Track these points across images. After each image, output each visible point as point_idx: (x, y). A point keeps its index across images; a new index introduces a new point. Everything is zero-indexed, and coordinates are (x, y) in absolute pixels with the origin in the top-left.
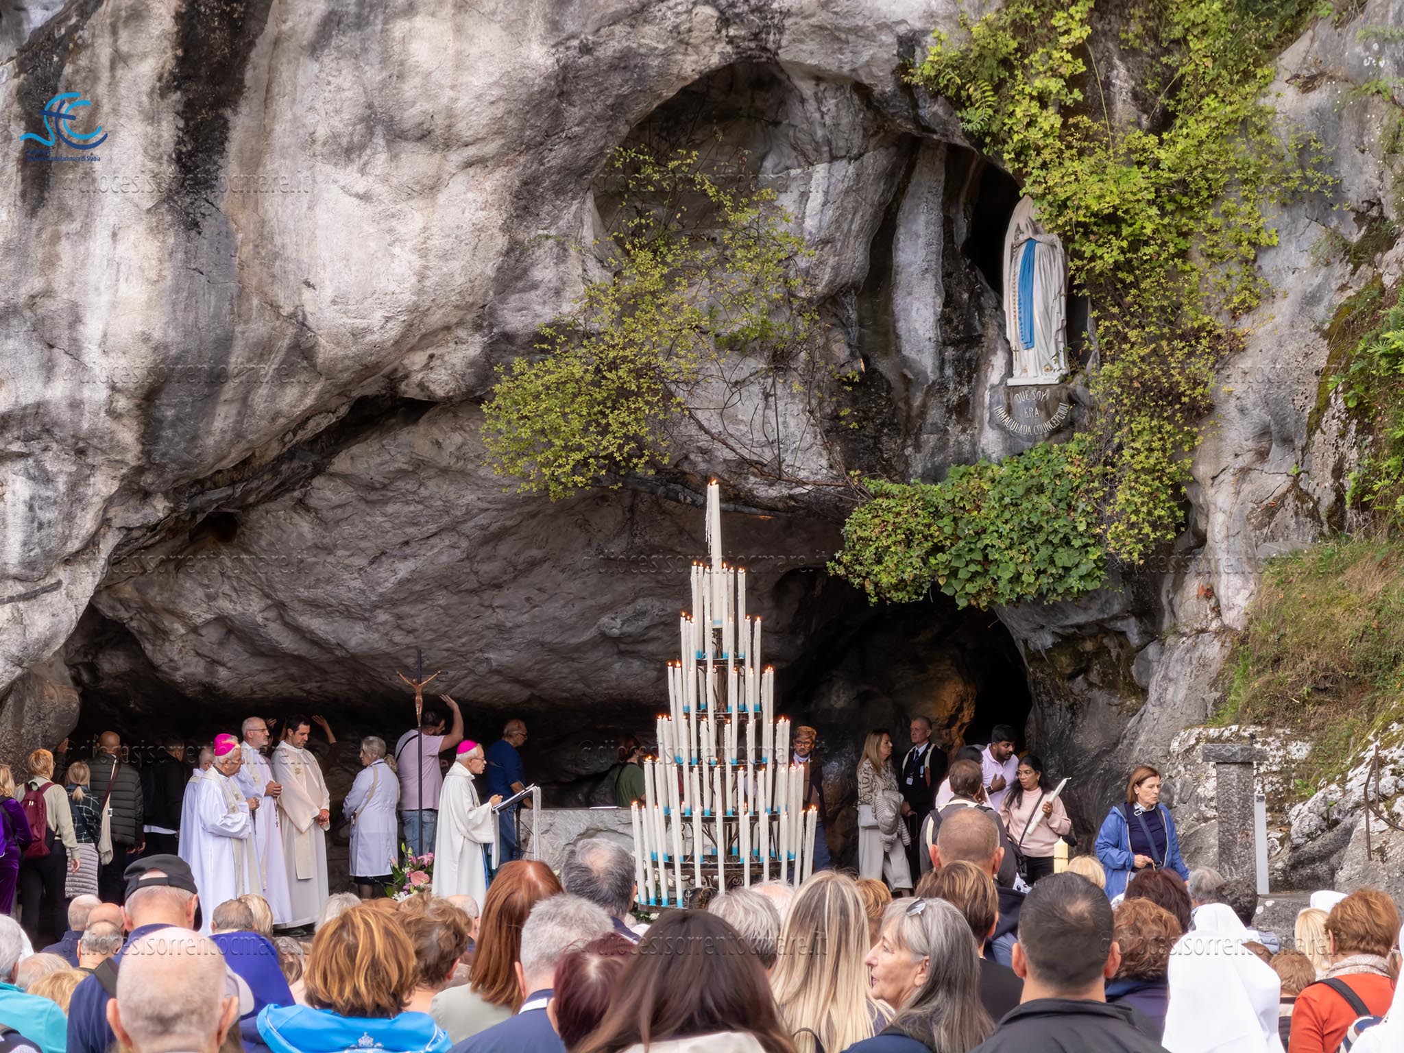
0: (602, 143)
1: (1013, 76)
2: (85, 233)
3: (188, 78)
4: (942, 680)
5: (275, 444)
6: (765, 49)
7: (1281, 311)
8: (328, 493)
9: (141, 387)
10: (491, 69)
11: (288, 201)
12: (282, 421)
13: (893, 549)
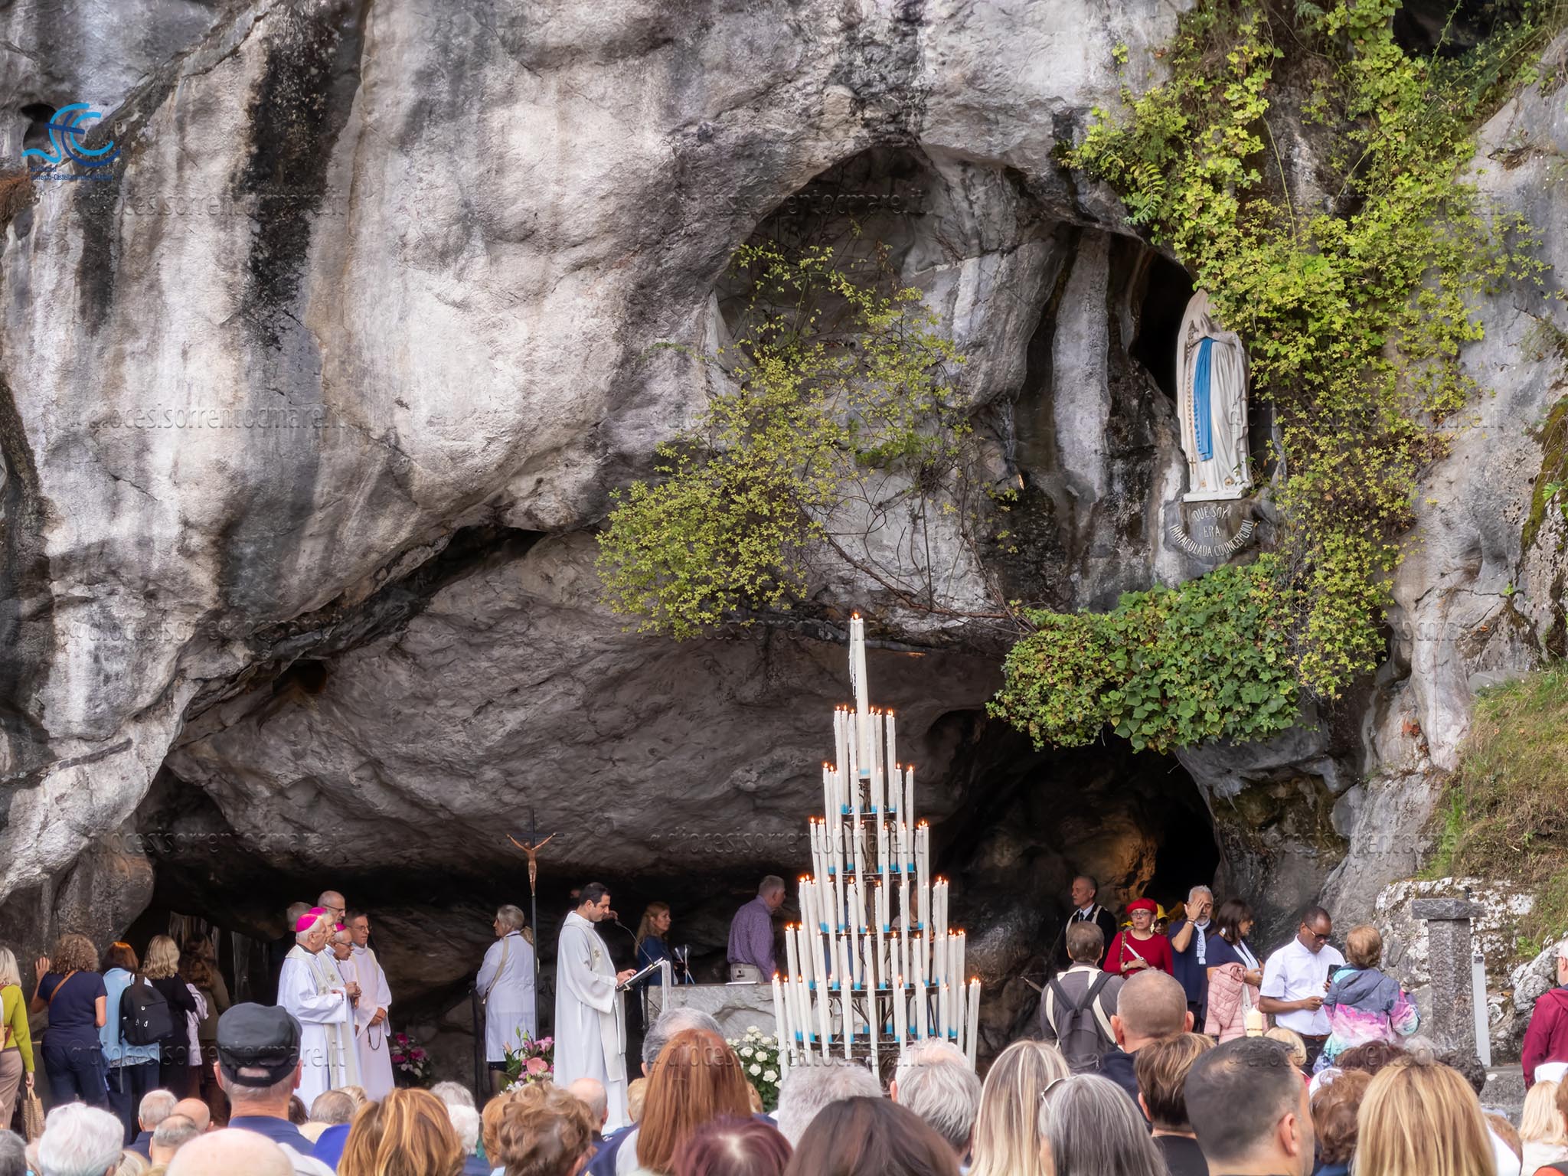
0: (725, 240)
1: (1184, 158)
2: (151, 352)
3: (262, 177)
4: (1117, 834)
5: (366, 583)
6: (904, 132)
7: (1489, 411)
8: (427, 636)
9: (217, 521)
10: (600, 161)
11: (377, 312)
12: (374, 556)
13: (1059, 687)
